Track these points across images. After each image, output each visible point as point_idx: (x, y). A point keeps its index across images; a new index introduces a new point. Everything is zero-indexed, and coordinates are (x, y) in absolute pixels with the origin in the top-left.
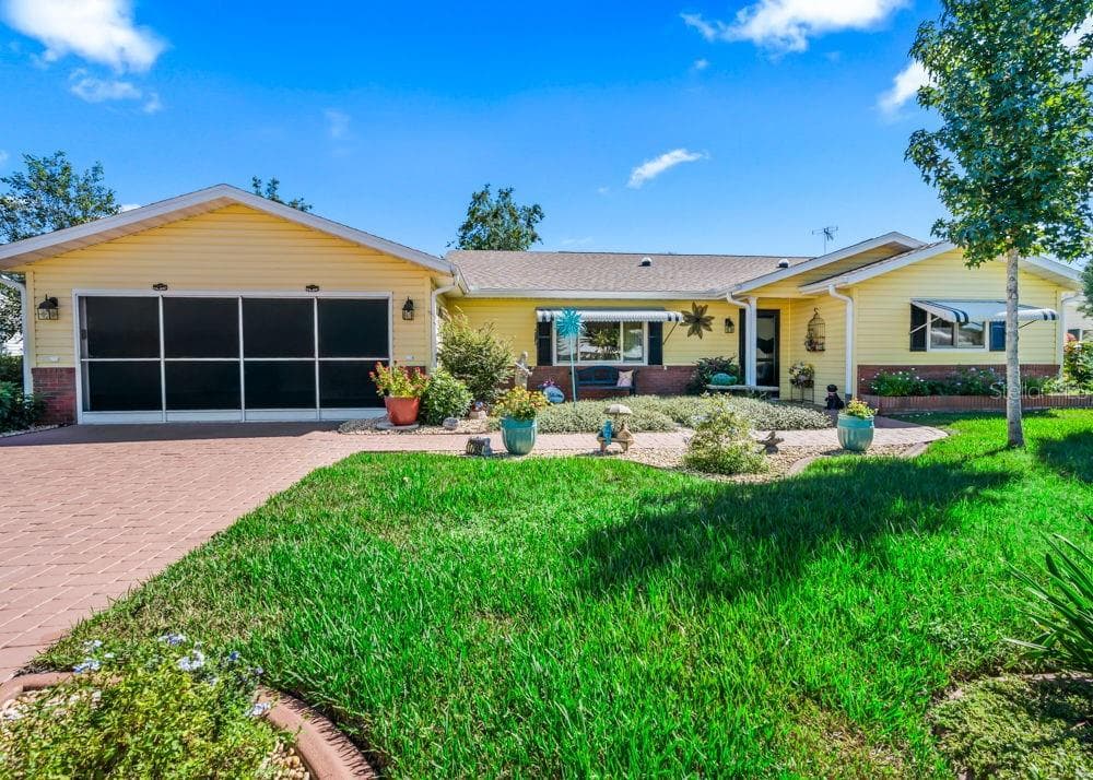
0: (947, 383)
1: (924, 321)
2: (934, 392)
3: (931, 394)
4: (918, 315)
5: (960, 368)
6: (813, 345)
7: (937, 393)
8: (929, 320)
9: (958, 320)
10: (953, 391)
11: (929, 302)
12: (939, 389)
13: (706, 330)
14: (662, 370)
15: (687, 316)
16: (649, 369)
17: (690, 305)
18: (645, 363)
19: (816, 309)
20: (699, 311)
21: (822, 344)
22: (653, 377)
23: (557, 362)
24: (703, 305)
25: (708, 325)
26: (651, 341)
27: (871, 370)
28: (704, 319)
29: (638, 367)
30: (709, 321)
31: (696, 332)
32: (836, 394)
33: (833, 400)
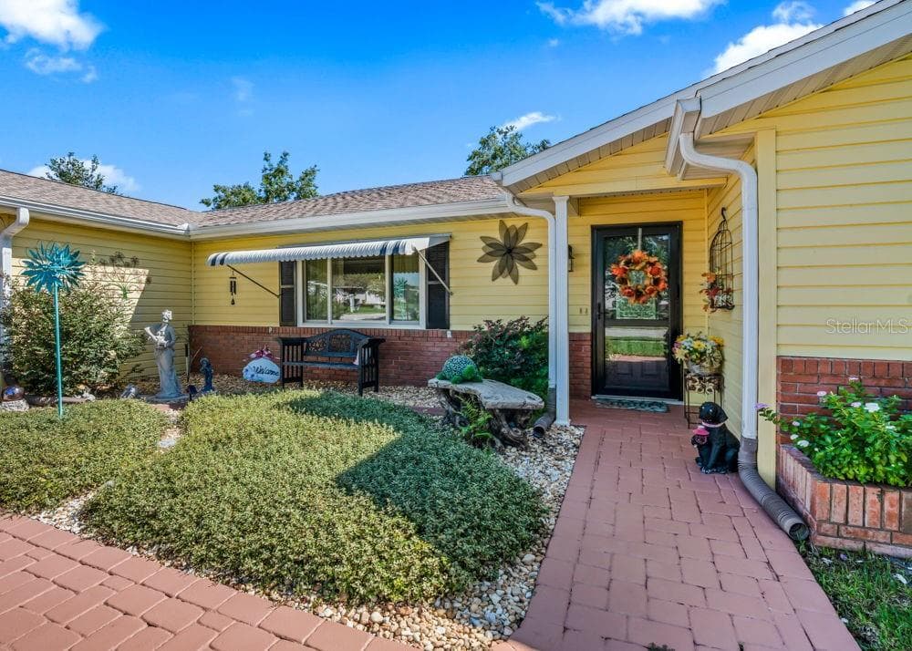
13: (526, 267)
14: (443, 338)
15: (490, 245)
16: (423, 335)
17: (495, 224)
18: (421, 325)
19: (723, 209)
20: (512, 233)
21: (729, 292)
22: (430, 349)
23: (304, 321)
24: (519, 223)
25: (527, 259)
26: (430, 289)
27: (823, 375)
28: (520, 248)
29: (405, 331)
30: (530, 251)
31: (506, 271)
32: (724, 430)
33: (709, 445)
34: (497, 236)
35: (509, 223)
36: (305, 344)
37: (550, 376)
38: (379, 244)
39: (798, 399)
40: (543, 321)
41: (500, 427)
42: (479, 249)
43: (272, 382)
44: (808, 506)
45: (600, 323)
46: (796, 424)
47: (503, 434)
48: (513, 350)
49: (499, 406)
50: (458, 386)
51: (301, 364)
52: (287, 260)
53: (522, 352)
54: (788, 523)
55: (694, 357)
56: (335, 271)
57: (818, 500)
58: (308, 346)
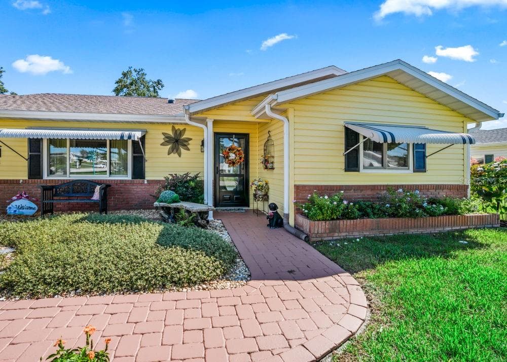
0: (377, 205)
1: (357, 141)
2: (364, 214)
3: (362, 217)
4: (351, 137)
5: (388, 188)
6: (267, 163)
7: (368, 216)
8: (362, 140)
9: (385, 140)
10: (381, 213)
11: (360, 125)
12: (369, 210)
13: (185, 149)
14: (143, 184)
15: (167, 137)
16: (130, 183)
17: (170, 128)
18: (129, 177)
19: (269, 131)
20: (178, 133)
21: (272, 163)
22: (134, 190)
23: (48, 176)
24: (182, 128)
25: (185, 145)
26: (134, 158)
27: (307, 190)
28: (182, 140)
29: (120, 180)
30: (187, 141)
31: (175, 151)
32: (277, 212)
33: (273, 219)
34: (171, 133)
35: (177, 127)
36: (54, 189)
37: (205, 199)
38: (119, 133)
39: (300, 199)
40: (198, 174)
41: (197, 220)
42: (161, 139)
43: (31, 214)
44: (308, 231)
45: (217, 175)
46: (304, 206)
47: (199, 223)
48: (187, 188)
49: (199, 211)
50: (172, 204)
51: (52, 201)
52: (35, 138)
53: (191, 189)
54: (304, 237)
55: (260, 188)
56: (71, 146)
57: (312, 227)
58: (56, 191)
